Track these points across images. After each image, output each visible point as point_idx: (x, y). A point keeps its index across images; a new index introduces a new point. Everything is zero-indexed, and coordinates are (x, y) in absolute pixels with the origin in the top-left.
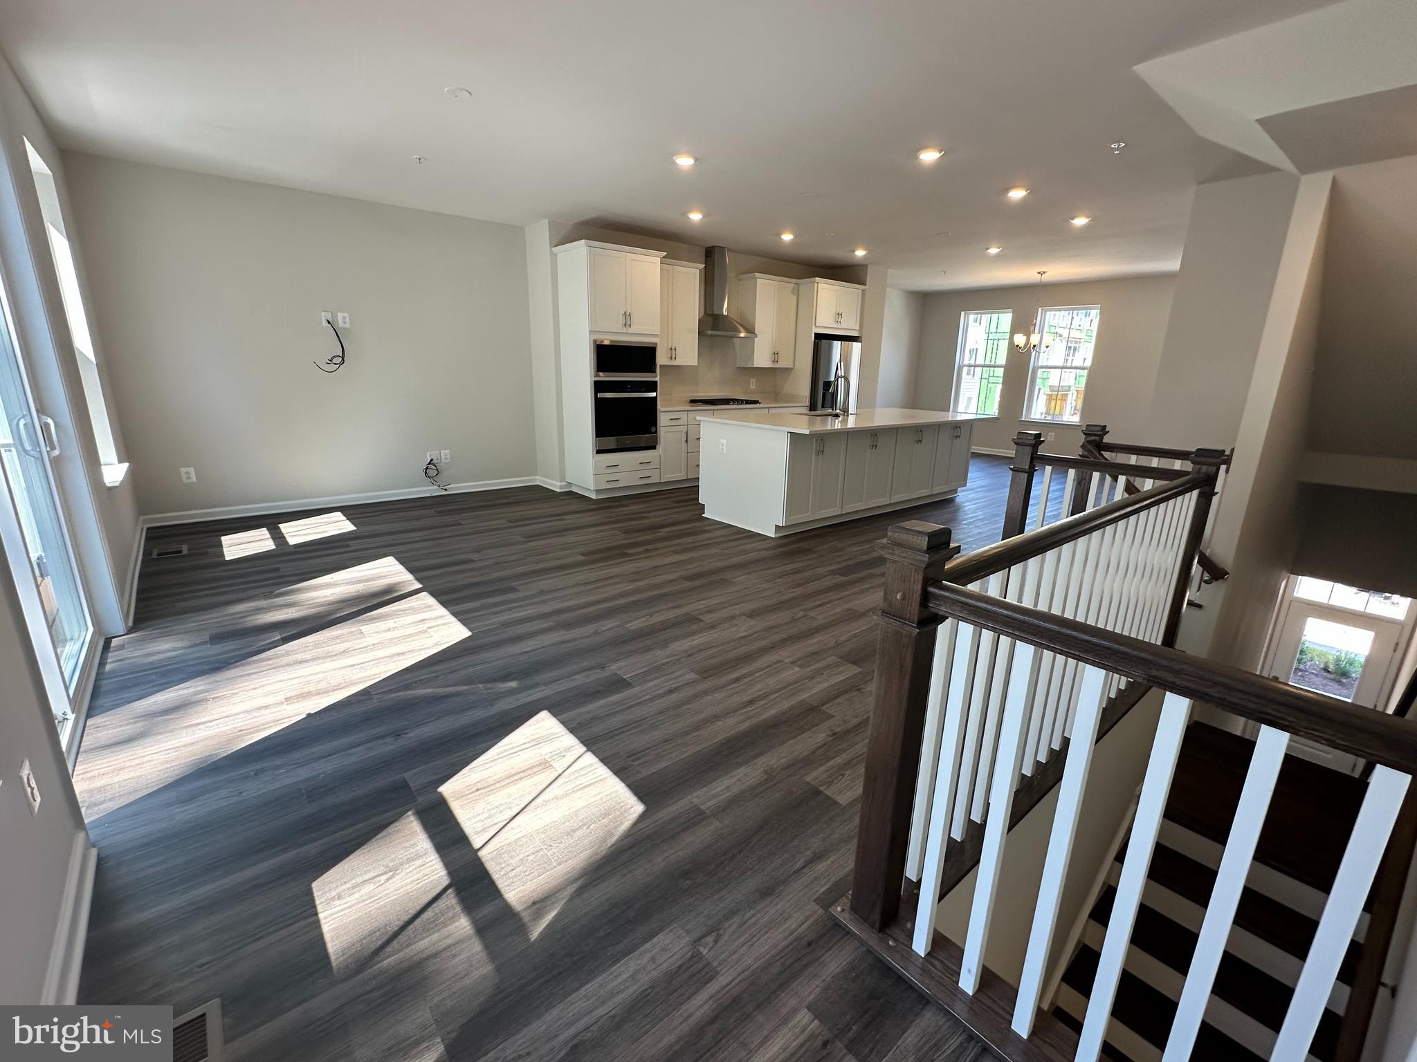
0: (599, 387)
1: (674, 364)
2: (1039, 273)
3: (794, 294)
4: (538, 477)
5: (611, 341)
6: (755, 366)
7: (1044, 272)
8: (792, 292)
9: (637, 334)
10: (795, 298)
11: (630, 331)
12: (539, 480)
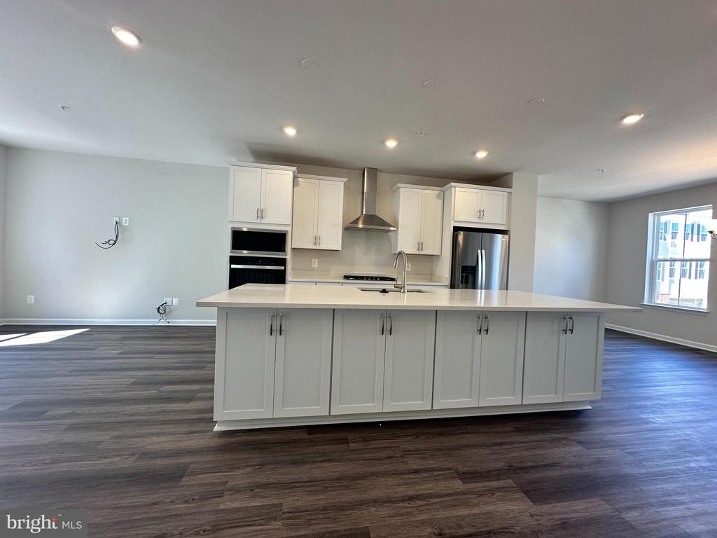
0: (233, 260)
1: (318, 248)
3: (440, 198)
5: (248, 229)
8: (438, 197)
9: (270, 223)
10: (440, 202)
11: (263, 221)
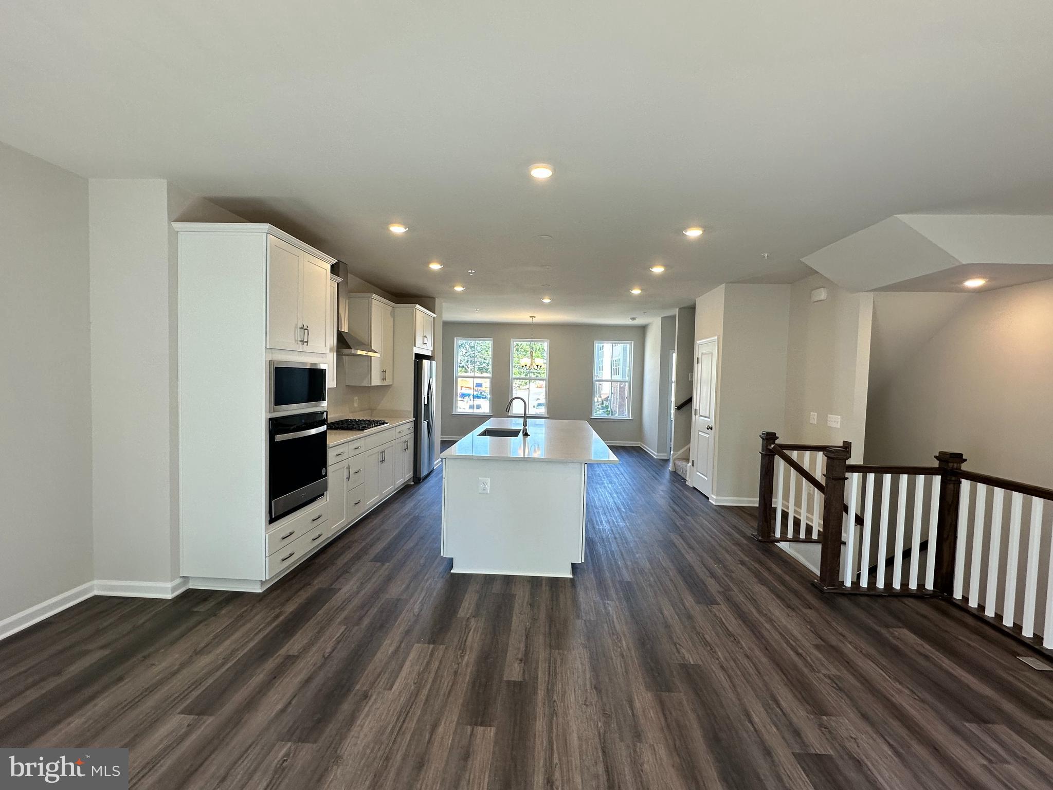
0: (276, 426)
2: (531, 317)
4: (95, 582)
6: (372, 385)
7: (534, 317)
8: (391, 314)
9: (312, 353)
10: (392, 319)
12: (99, 587)
